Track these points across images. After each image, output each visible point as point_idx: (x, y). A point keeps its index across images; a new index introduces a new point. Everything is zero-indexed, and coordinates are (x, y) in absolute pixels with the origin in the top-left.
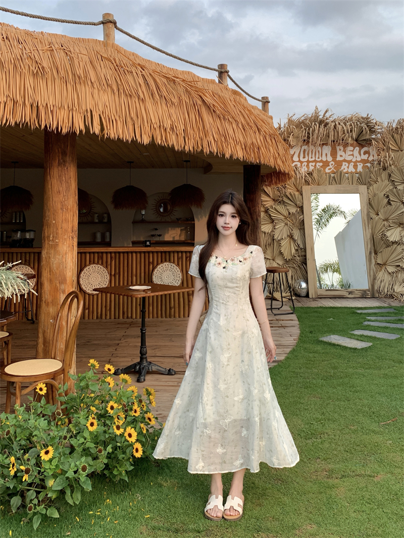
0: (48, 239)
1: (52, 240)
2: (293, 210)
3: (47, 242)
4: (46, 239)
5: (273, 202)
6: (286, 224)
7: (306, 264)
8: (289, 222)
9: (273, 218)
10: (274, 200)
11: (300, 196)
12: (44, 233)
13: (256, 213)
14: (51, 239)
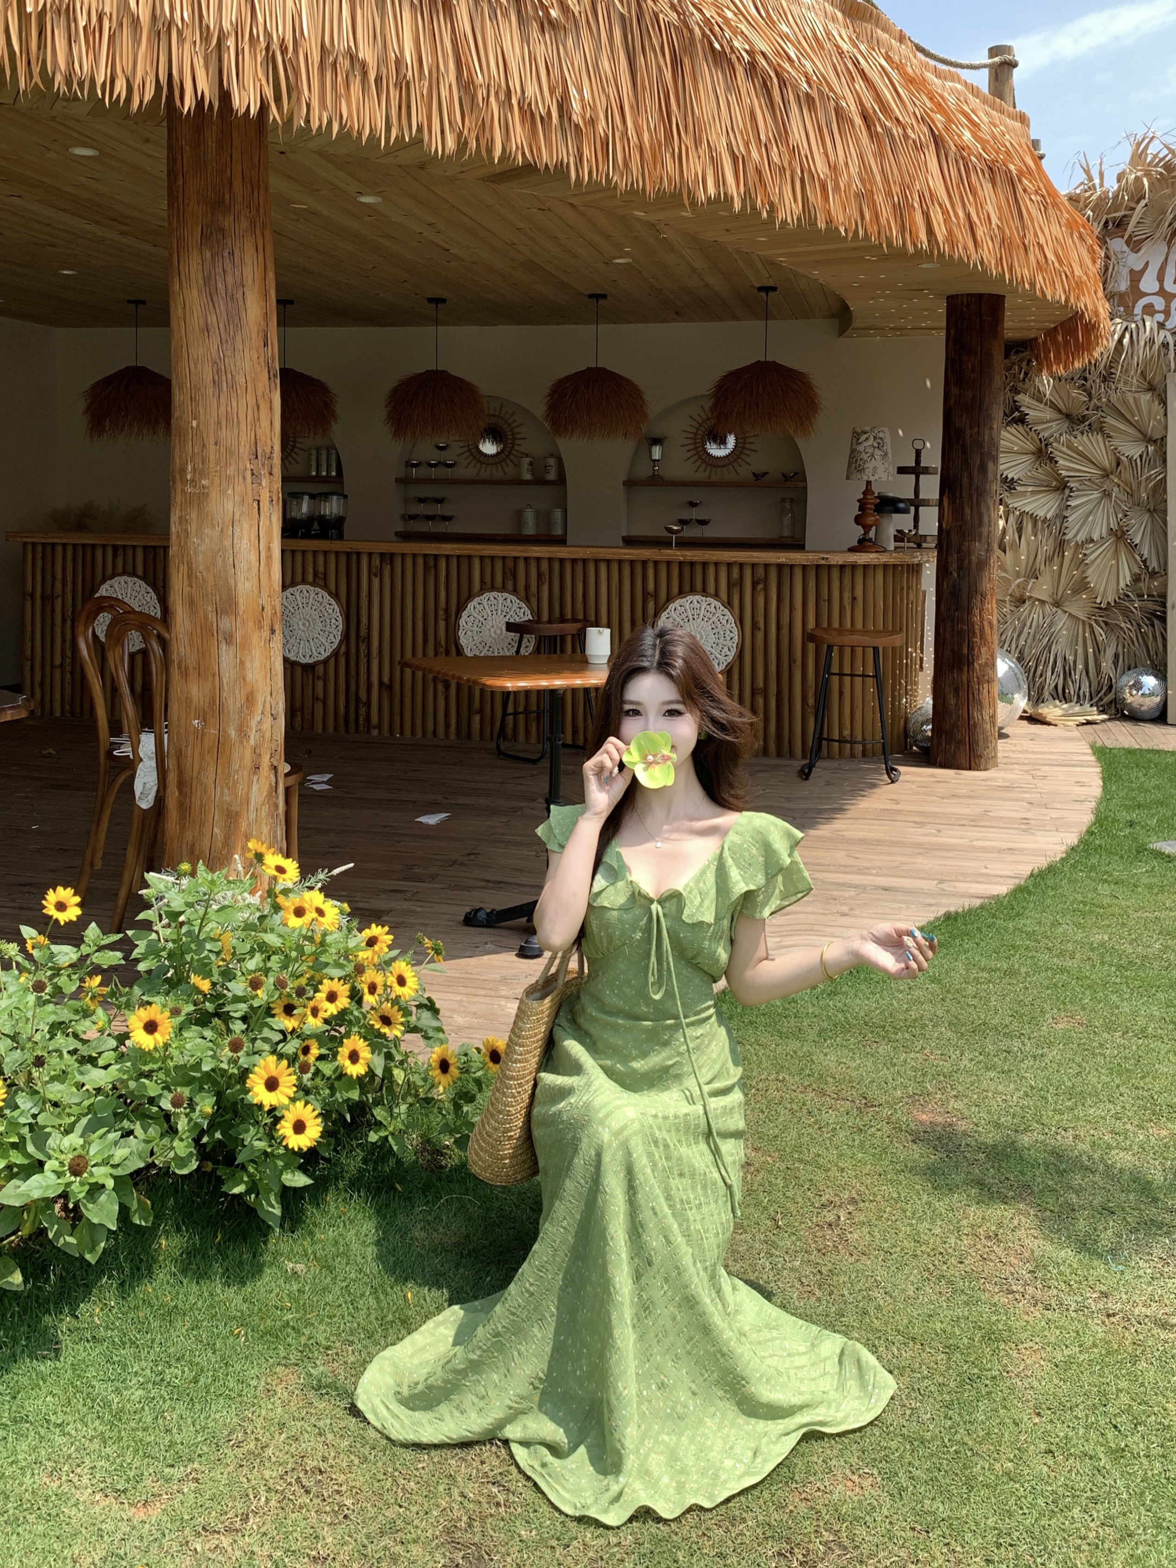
0: (181, 478)
1: (192, 481)
2: (1133, 450)
3: (179, 485)
4: (178, 476)
5: (1066, 425)
6: (1107, 494)
7: (1163, 620)
8: (1116, 489)
9: (1064, 473)
10: (1068, 416)
11: (1156, 406)
13: (980, 445)
14: (189, 477)
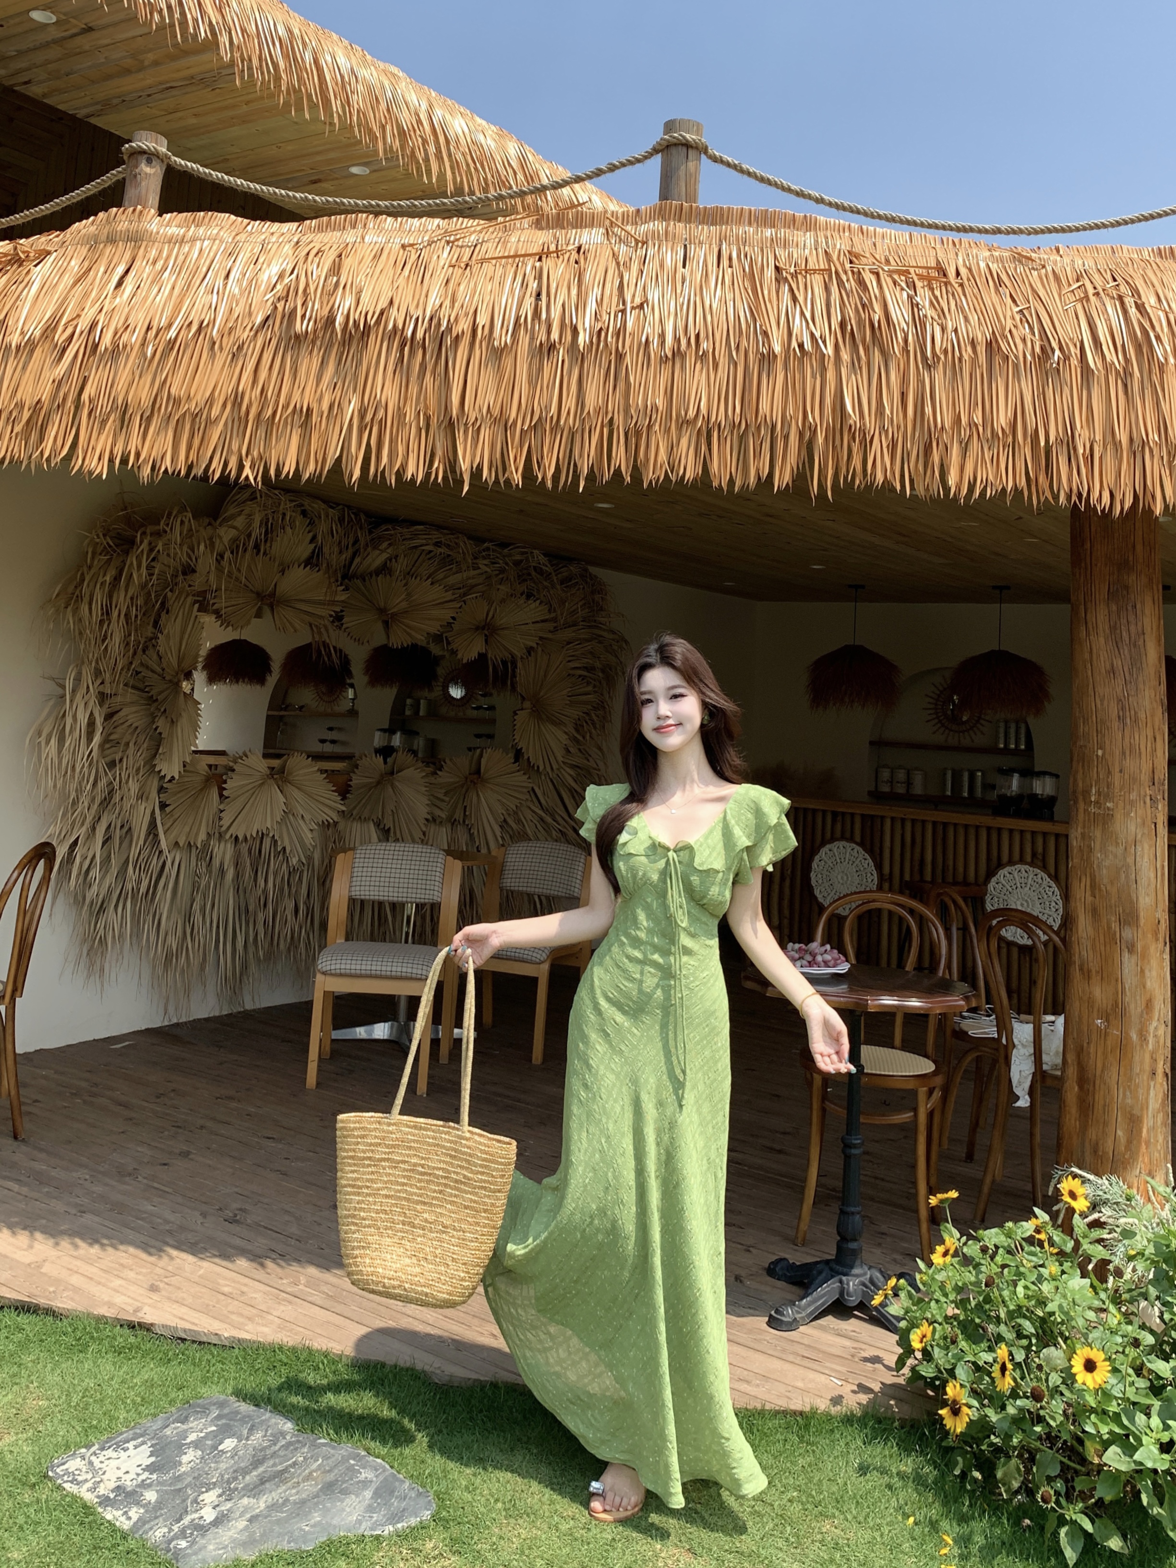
0: (1084, 799)
1: (1097, 802)
3: (1081, 805)
4: (1081, 798)
12: (1075, 780)
14: (1093, 799)
